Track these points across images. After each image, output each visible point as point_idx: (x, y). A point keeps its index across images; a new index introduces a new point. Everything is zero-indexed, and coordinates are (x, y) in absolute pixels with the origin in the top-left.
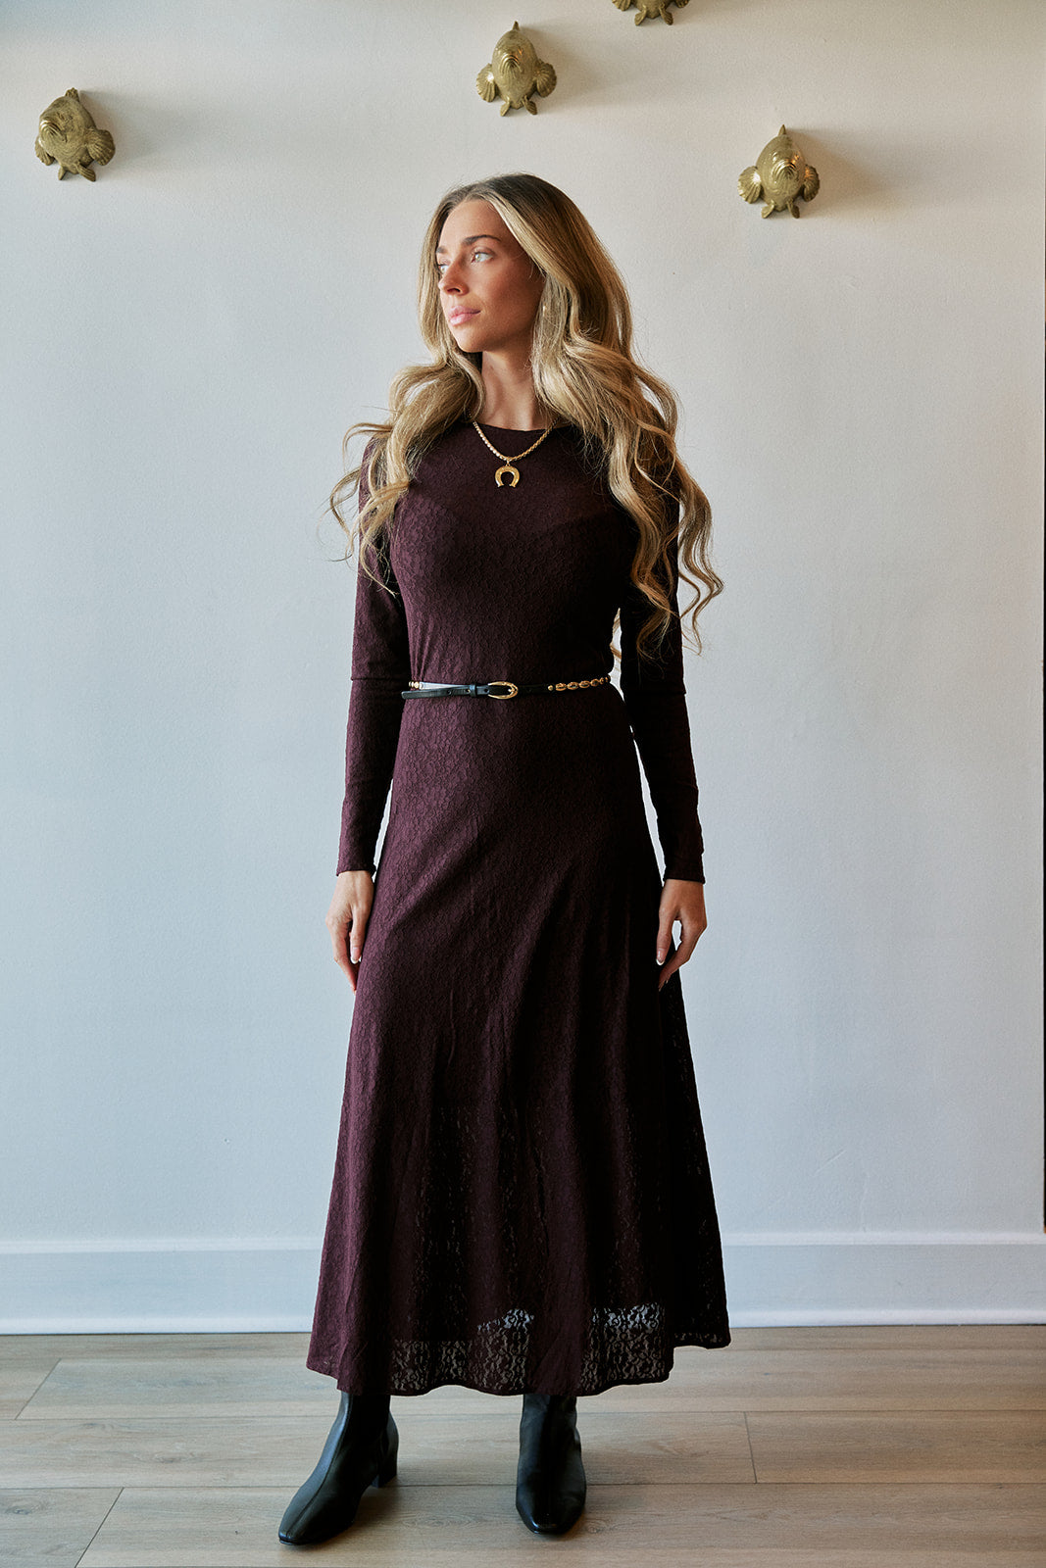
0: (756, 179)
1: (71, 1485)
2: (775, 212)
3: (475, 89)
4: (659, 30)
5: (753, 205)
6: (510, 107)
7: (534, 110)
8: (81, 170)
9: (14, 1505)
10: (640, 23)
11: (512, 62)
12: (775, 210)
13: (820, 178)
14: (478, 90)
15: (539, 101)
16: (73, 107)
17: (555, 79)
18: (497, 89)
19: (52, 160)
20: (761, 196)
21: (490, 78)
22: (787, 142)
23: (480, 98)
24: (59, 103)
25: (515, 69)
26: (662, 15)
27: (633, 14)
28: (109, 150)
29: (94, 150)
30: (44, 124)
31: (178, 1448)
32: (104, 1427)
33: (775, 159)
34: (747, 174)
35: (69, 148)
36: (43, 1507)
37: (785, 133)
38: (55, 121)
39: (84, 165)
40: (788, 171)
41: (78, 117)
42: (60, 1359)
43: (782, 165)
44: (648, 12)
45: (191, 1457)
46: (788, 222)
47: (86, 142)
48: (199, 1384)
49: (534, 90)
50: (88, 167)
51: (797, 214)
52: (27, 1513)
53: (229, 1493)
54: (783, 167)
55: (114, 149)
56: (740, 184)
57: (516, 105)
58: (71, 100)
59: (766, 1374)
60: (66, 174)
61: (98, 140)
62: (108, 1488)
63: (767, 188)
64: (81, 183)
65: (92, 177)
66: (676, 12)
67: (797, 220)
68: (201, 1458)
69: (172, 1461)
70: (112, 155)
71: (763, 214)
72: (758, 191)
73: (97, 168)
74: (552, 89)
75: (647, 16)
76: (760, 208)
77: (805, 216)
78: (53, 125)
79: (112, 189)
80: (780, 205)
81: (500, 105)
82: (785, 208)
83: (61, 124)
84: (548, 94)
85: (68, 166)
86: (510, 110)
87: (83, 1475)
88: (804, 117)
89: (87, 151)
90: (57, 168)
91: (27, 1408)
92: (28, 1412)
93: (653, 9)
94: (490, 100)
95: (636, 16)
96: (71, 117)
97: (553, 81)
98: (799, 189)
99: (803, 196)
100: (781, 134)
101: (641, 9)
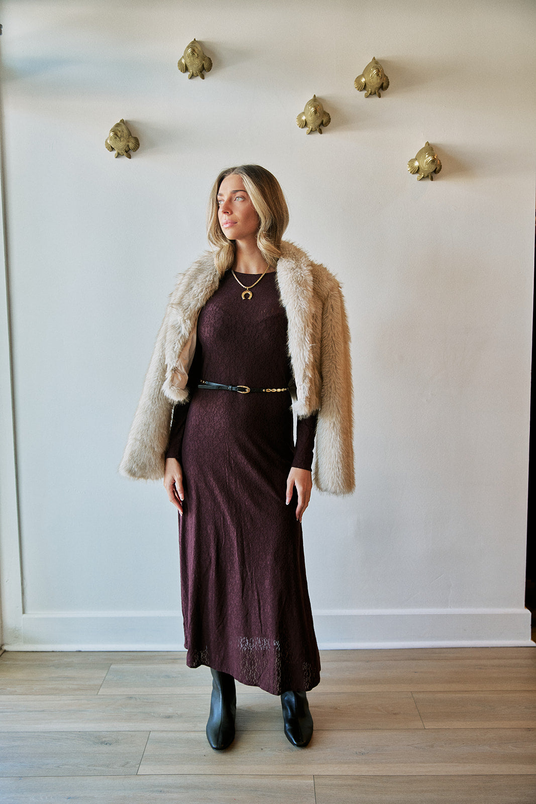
0: (416, 164)
1: (127, 730)
3: (296, 123)
4: (375, 100)
5: (413, 175)
6: (311, 131)
7: (321, 132)
8: (125, 154)
9: (104, 740)
10: (367, 97)
11: (316, 112)
12: (423, 177)
13: (442, 164)
14: (297, 123)
15: (323, 129)
16: (124, 127)
17: (330, 119)
18: (306, 123)
19: (113, 149)
21: (304, 118)
22: (430, 149)
23: (298, 126)
24: (118, 125)
25: (317, 115)
26: (377, 94)
27: (364, 92)
28: (137, 146)
29: (131, 145)
30: (112, 134)
31: (170, 711)
32: (136, 699)
33: (427, 156)
34: (412, 161)
35: (121, 145)
36: (117, 741)
37: (429, 145)
38: (116, 132)
39: (126, 152)
40: (433, 161)
41: (125, 131)
42: (111, 664)
43: (430, 158)
44: (371, 92)
45: (176, 715)
46: (428, 182)
47: (129, 142)
48: (173, 677)
49: (322, 124)
50: (128, 153)
51: (432, 179)
52: (110, 745)
53: (197, 734)
54: (431, 159)
55: (139, 145)
56: (408, 166)
57: (313, 130)
58: (122, 124)
59: (415, 672)
60: (118, 155)
61: (133, 141)
62: (144, 731)
63: (421, 168)
64: (125, 159)
65: (130, 157)
67: (433, 182)
68: (181, 716)
69: (169, 717)
70: (138, 148)
71: (418, 179)
72: (417, 169)
73: (132, 153)
74: (329, 123)
75: (370, 94)
76: (417, 176)
77: (435, 180)
78: (116, 134)
79: (138, 161)
80: (426, 175)
81: (306, 130)
83: (119, 134)
84: (327, 126)
85: (120, 152)
86: (311, 132)
87: (131, 724)
88: (436, 139)
89: (128, 146)
90: (115, 153)
91: (101, 689)
92: (102, 691)
93: (373, 91)
94: (302, 128)
95: (366, 94)
96: (123, 131)
97: (329, 121)
98: (434, 169)
99: (436, 172)
100: (427, 145)
101: (368, 91)
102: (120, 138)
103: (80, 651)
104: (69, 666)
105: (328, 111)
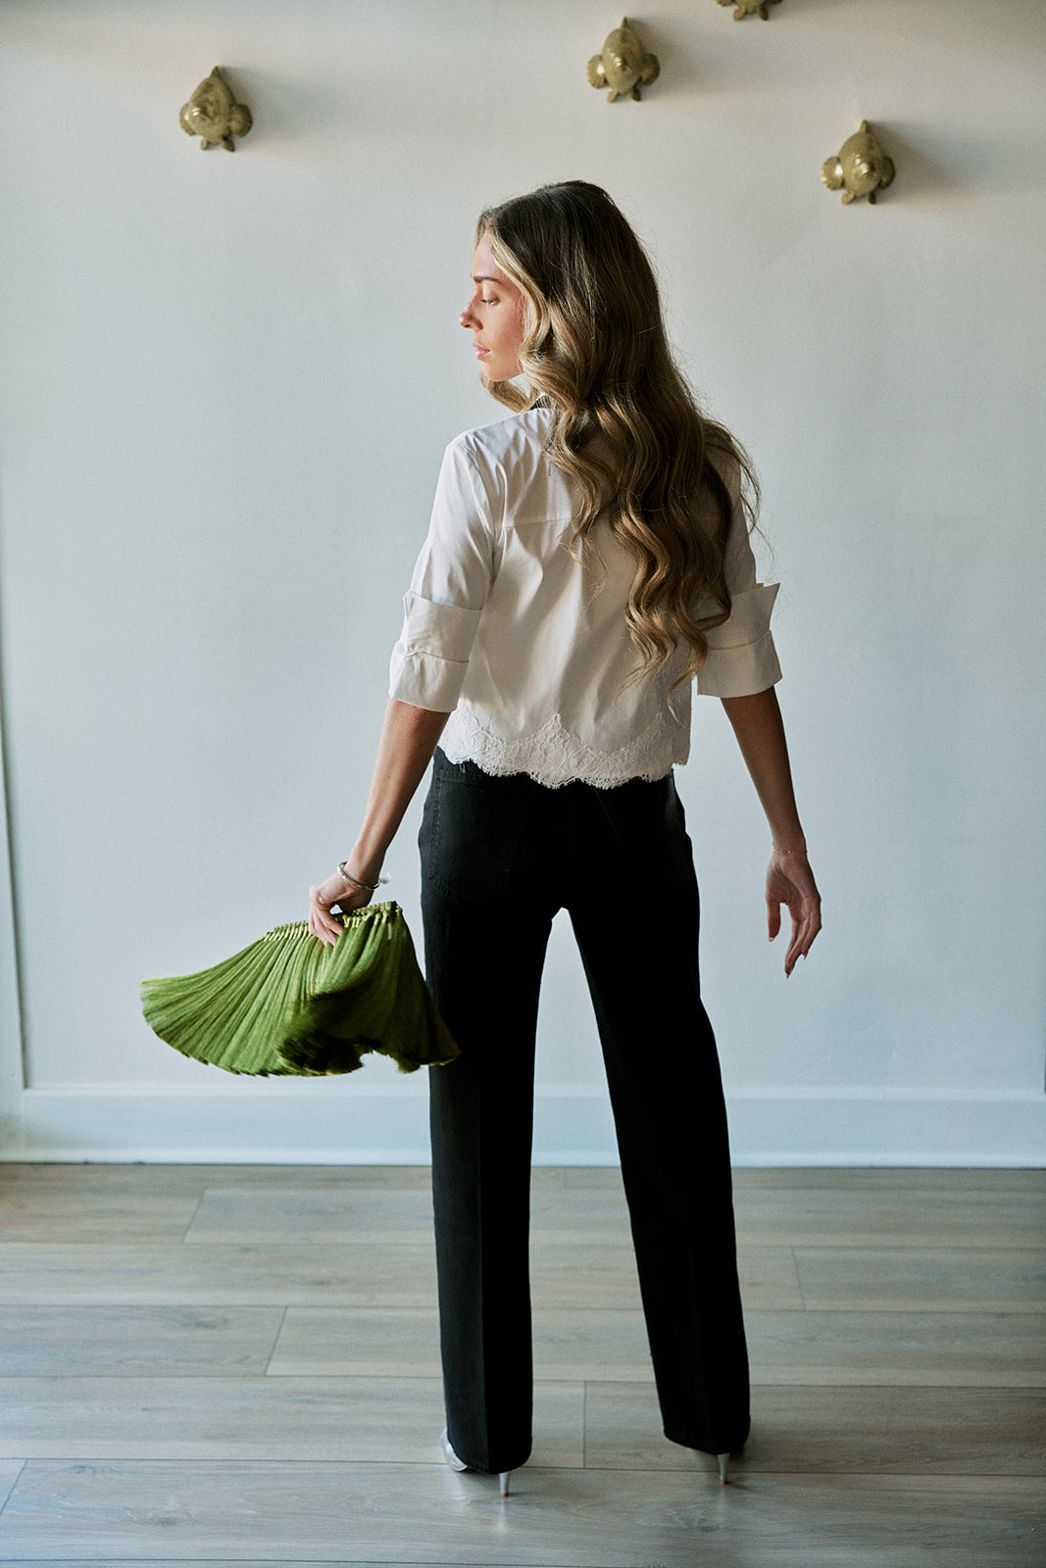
0: (839, 171)
1: (244, 1303)
2: (855, 199)
4: (756, 24)
6: (617, 94)
7: (637, 96)
8: (223, 143)
9: (201, 1320)
10: (739, 18)
12: (854, 197)
13: (895, 169)
14: (587, 77)
15: (645, 90)
17: (658, 68)
18: (606, 81)
19: (196, 133)
20: (843, 184)
21: (600, 70)
22: (869, 137)
26: (759, 11)
27: (733, 8)
28: (247, 124)
29: (235, 125)
30: (194, 110)
31: (325, 1272)
32: (258, 1251)
34: (830, 165)
36: (225, 1322)
37: (867, 129)
38: (204, 106)
39: (225, 139)
40: (869, 174)
41: (224, 99)
42: (206, 1188)
43: (864, 167)
44: (746, 9)
45: (337, 1280)
46: (866, 207)
47: (230, 120)
48: (330, 1213)
49: (640, 82)
50: (229, 141)
51: (873, 198)
52: (213, 1328)
53: (375, 1312)
54: (865, 170)
55: (252, 122)
56: (822, 172)
57: (622, 93)
58: (216, 78)
60: (208, 145)
61: (238, 116)
62: (275, 1306)
63: (847, 181)
64: (221, 154)
65: (231, 147)
66: (774, 9)
68: (344, 1281)
69: (322, 1283)
70: (249, 128)
71: (843, 199)
72: (841, 181)
73: (237, 140)
74: (656, 79)
75: (747, 13)
76: (840, 194)
78: (204, 111)
79: (249, 160)
80: (859, 194)
81: (606, 92)
82: (863, 196)
83: (210, 109)
84: (651, 84)
85: (210, 139)
86: (618, 97)
87: (251, 1294)
88: (887, 110)
89: (229, 128)
91: (189, 1233)
92: (191, 1237)
93: (750, 10)
94: (599, 87)
95: (736, 11)
96: (218, 101)
97: (656, 73)
98: (876, 183)
99: (881, 186)
100: (864, 130)
101: (739, 6)
102: (212, 119)
103: (141, 1164)
104: (122, 1190)
105: (653, 50)
